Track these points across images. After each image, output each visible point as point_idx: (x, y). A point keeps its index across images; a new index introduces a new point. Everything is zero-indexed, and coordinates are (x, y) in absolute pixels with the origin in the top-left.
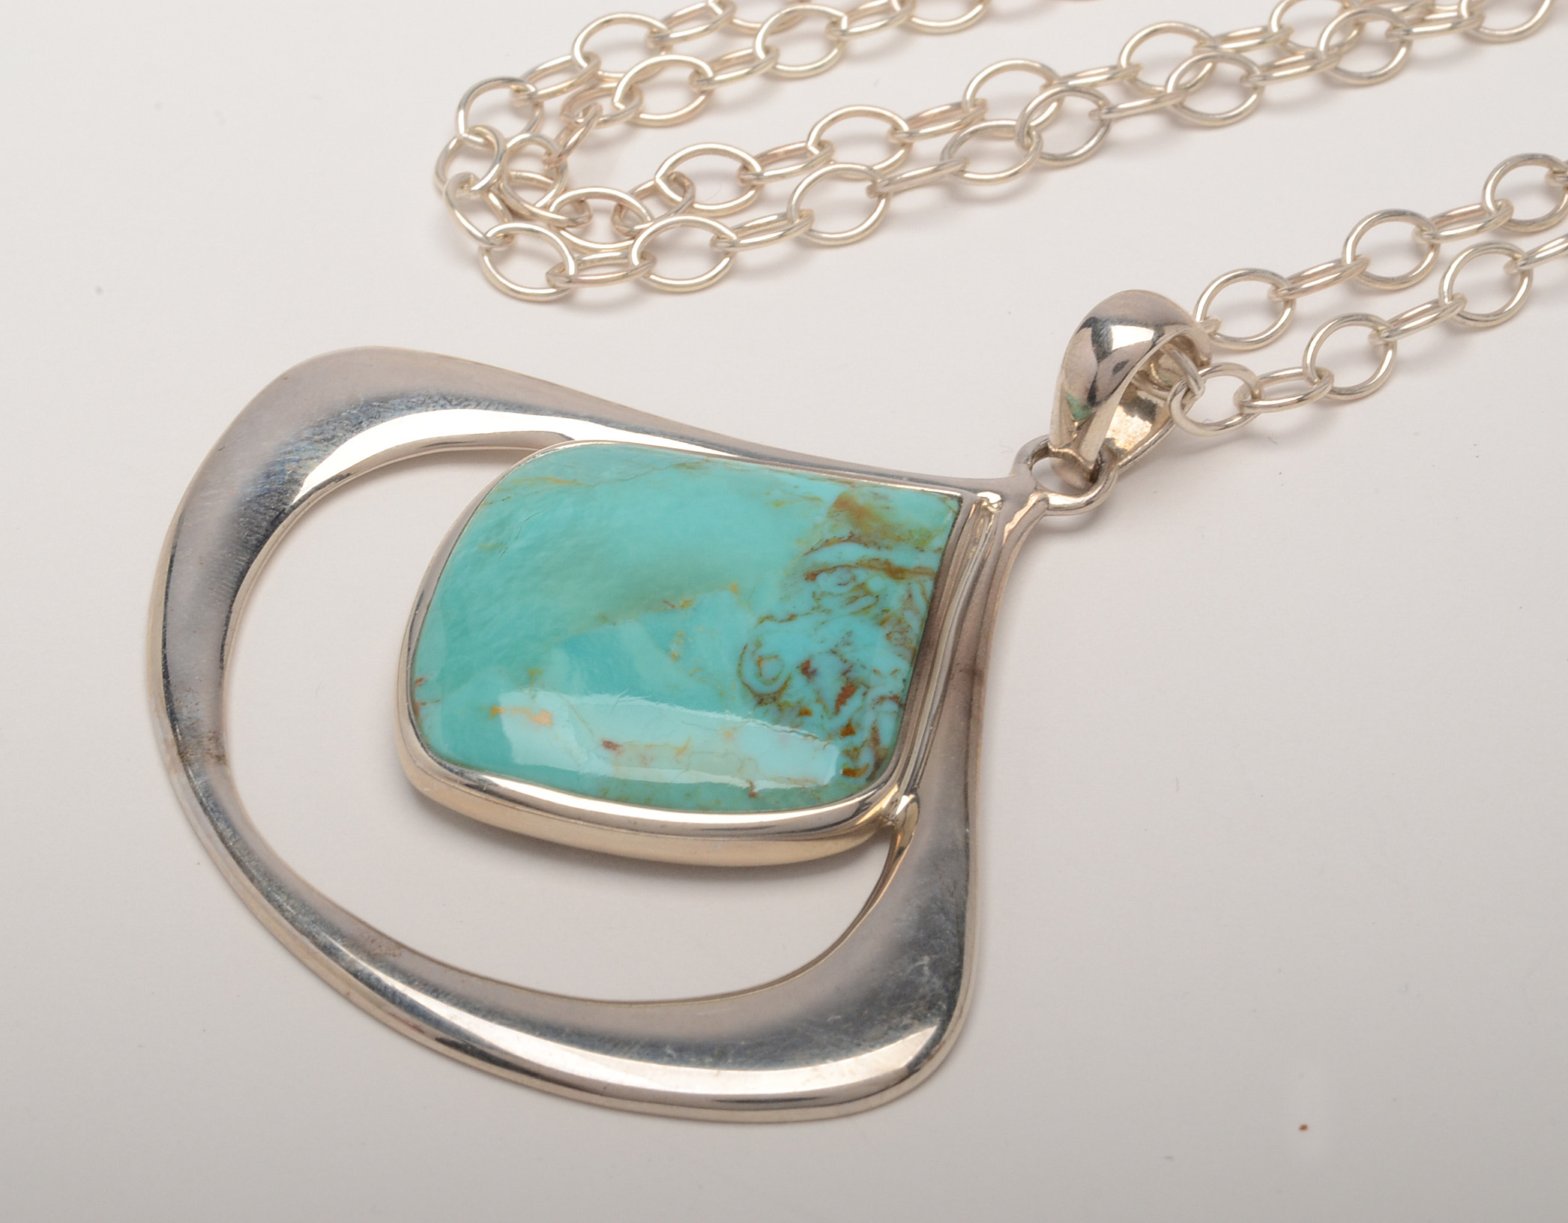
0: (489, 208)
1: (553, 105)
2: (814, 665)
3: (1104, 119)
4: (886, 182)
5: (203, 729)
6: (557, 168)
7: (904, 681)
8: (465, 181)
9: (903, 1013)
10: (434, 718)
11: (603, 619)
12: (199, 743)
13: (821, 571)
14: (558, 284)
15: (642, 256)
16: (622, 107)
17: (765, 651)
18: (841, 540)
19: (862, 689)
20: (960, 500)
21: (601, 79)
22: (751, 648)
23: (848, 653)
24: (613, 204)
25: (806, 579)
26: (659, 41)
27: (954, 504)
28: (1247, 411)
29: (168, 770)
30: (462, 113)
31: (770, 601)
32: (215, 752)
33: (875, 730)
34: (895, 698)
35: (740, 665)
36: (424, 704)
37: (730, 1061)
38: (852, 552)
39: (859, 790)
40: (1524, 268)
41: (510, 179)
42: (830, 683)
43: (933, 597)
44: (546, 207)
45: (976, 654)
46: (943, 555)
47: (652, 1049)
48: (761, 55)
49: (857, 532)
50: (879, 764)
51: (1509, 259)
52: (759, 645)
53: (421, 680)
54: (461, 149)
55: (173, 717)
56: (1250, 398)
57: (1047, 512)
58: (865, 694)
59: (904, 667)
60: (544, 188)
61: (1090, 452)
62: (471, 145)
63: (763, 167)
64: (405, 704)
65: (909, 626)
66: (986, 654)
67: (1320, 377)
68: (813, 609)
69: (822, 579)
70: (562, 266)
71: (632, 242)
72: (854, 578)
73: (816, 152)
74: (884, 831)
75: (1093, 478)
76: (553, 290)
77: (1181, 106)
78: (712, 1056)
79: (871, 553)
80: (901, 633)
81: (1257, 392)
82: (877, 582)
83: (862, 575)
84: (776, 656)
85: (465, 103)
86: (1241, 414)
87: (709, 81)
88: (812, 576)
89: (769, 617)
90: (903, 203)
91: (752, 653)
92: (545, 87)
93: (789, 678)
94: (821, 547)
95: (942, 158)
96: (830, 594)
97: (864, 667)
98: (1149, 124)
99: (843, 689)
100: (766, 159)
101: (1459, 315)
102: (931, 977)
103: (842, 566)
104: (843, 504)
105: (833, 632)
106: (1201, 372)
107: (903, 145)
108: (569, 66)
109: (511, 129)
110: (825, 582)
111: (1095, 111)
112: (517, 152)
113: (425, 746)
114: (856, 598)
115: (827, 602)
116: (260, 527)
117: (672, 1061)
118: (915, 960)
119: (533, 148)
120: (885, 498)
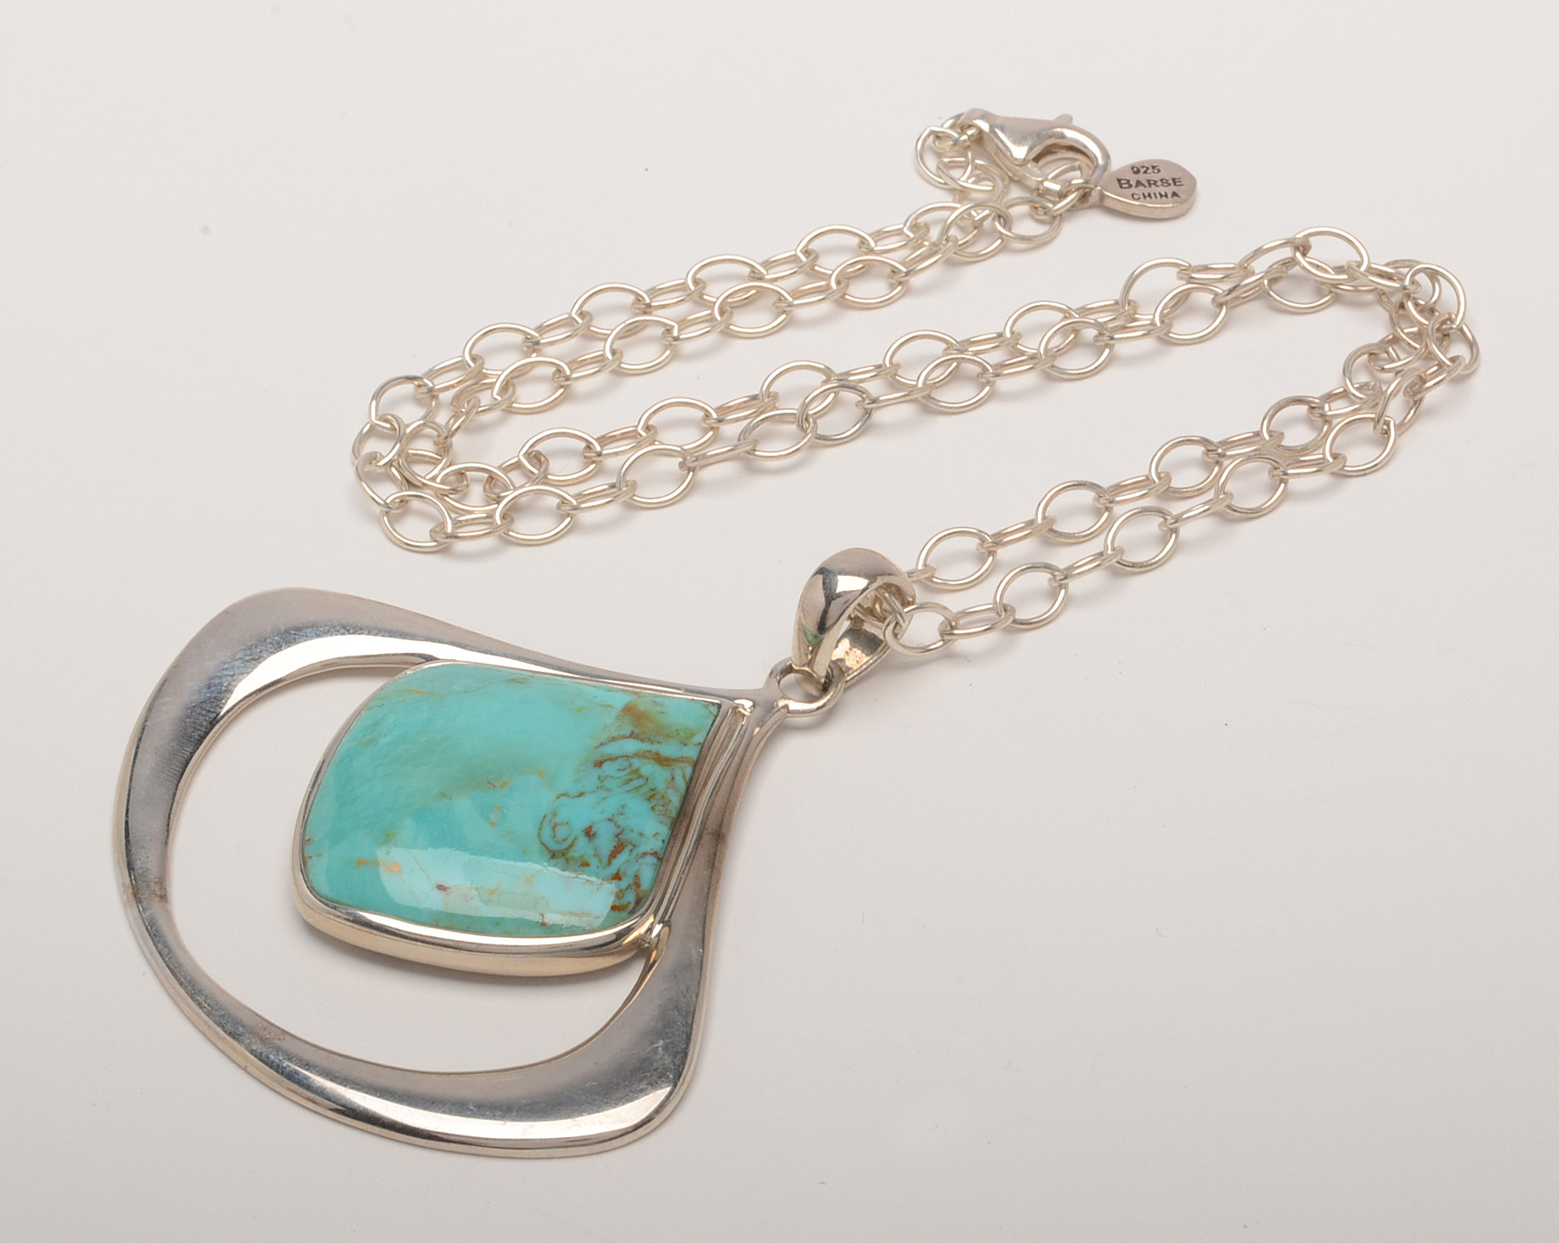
0: (392, 479)
1: (446, 397)
2: (594, 830)
3: (869, 407)
4: (694, 459)
5: (151, 876)
6: (444, 447)
7: (663, 841)
8: (373, 458)
10: (319, 869)
11: (443, 795)
12: (148, 886)
13: (606, 760)
14: (438, 539)
15: (504, 517)
16: (499, 398)
17: (558, 819)
18: (624, 737)
19: (630, 847)
20: (719, 706)
21: (486, 376)
22: (549, 817)
23: (621, 821)
24: (486, 475)
25: (595, 766)
26: (533, 345)
27: (714, 710)
28: (946, 638)
29: (125, 906)
30: (374, 402)
31: (566, 782)
32: (159, 893)
33: (637, 877)
34: (655, 854)
35: (540, 829)
36: (310, 857)
37: (514, 1116)
38: (632, 746)
39: (623, 921)
40: (1171, 526)
41: (408, 455)
42: (605, 843)
43: (691, 779)
44: (434, 479)
45: (722, 821)
46: (702, 748)
47: (459, 1108)
48: (609, 356)
49: (637, 731)
50: (638, 902)
51: (1162, 520)
52: (555, 815)
53: (309, 840)
54: (373, 432)
55: (130, 867)
56: (949, 628)
57: (788, 715)
58: (631, 851)
59: (664, 831)
60: (435, 462)
61: (821, 669)
62: (381, 429)
63: (602, 447)
64: (298, 858)
65: (670, 801)
66: (730, 821)
67: (1005, 611)
68: (598, 788)
69: (606, 766)
70: (443, 525)
71: (496, 506)
72: (630, 766)
73: (644, 434)
74: (642, 949)
75: (825, 689)
76: (435, 544)
77: (929, 397)
79: (645, 746)
80: (663, 806)
81: (954, 624)
82: (648, 768)
83: (636, 763)
84: (567, 823)
85: (377, 395)
86: (943, 640)
87: (567, 378)
88: (599, 764)
89: (565, 794)
90: (707, 474)
91: (550, 821)
92: (440, 382)
93: (576, 839)
94: (609, 742)
95: (739, 440)
96: (612, 777)
97: (632, 831)
98: (905, 411)
99: (615, 847)
100: (604, 440)
101: (1118, 562)
102: (663, 1055)
103: (623, 757)
104: (628, 710)
105: (611, 806)
106: (906, 610)
107: (712, 428)
108: (461, 365)
109: (411, 416)
110: (609, 768)
111: (859, 402)
112: (416, 434)
113: (311, 889)
114: (631, 780)
115: (609, 783)
116: (202, 726)
118: (653, 1043)
119: (428, 431)
120: (662, 705)
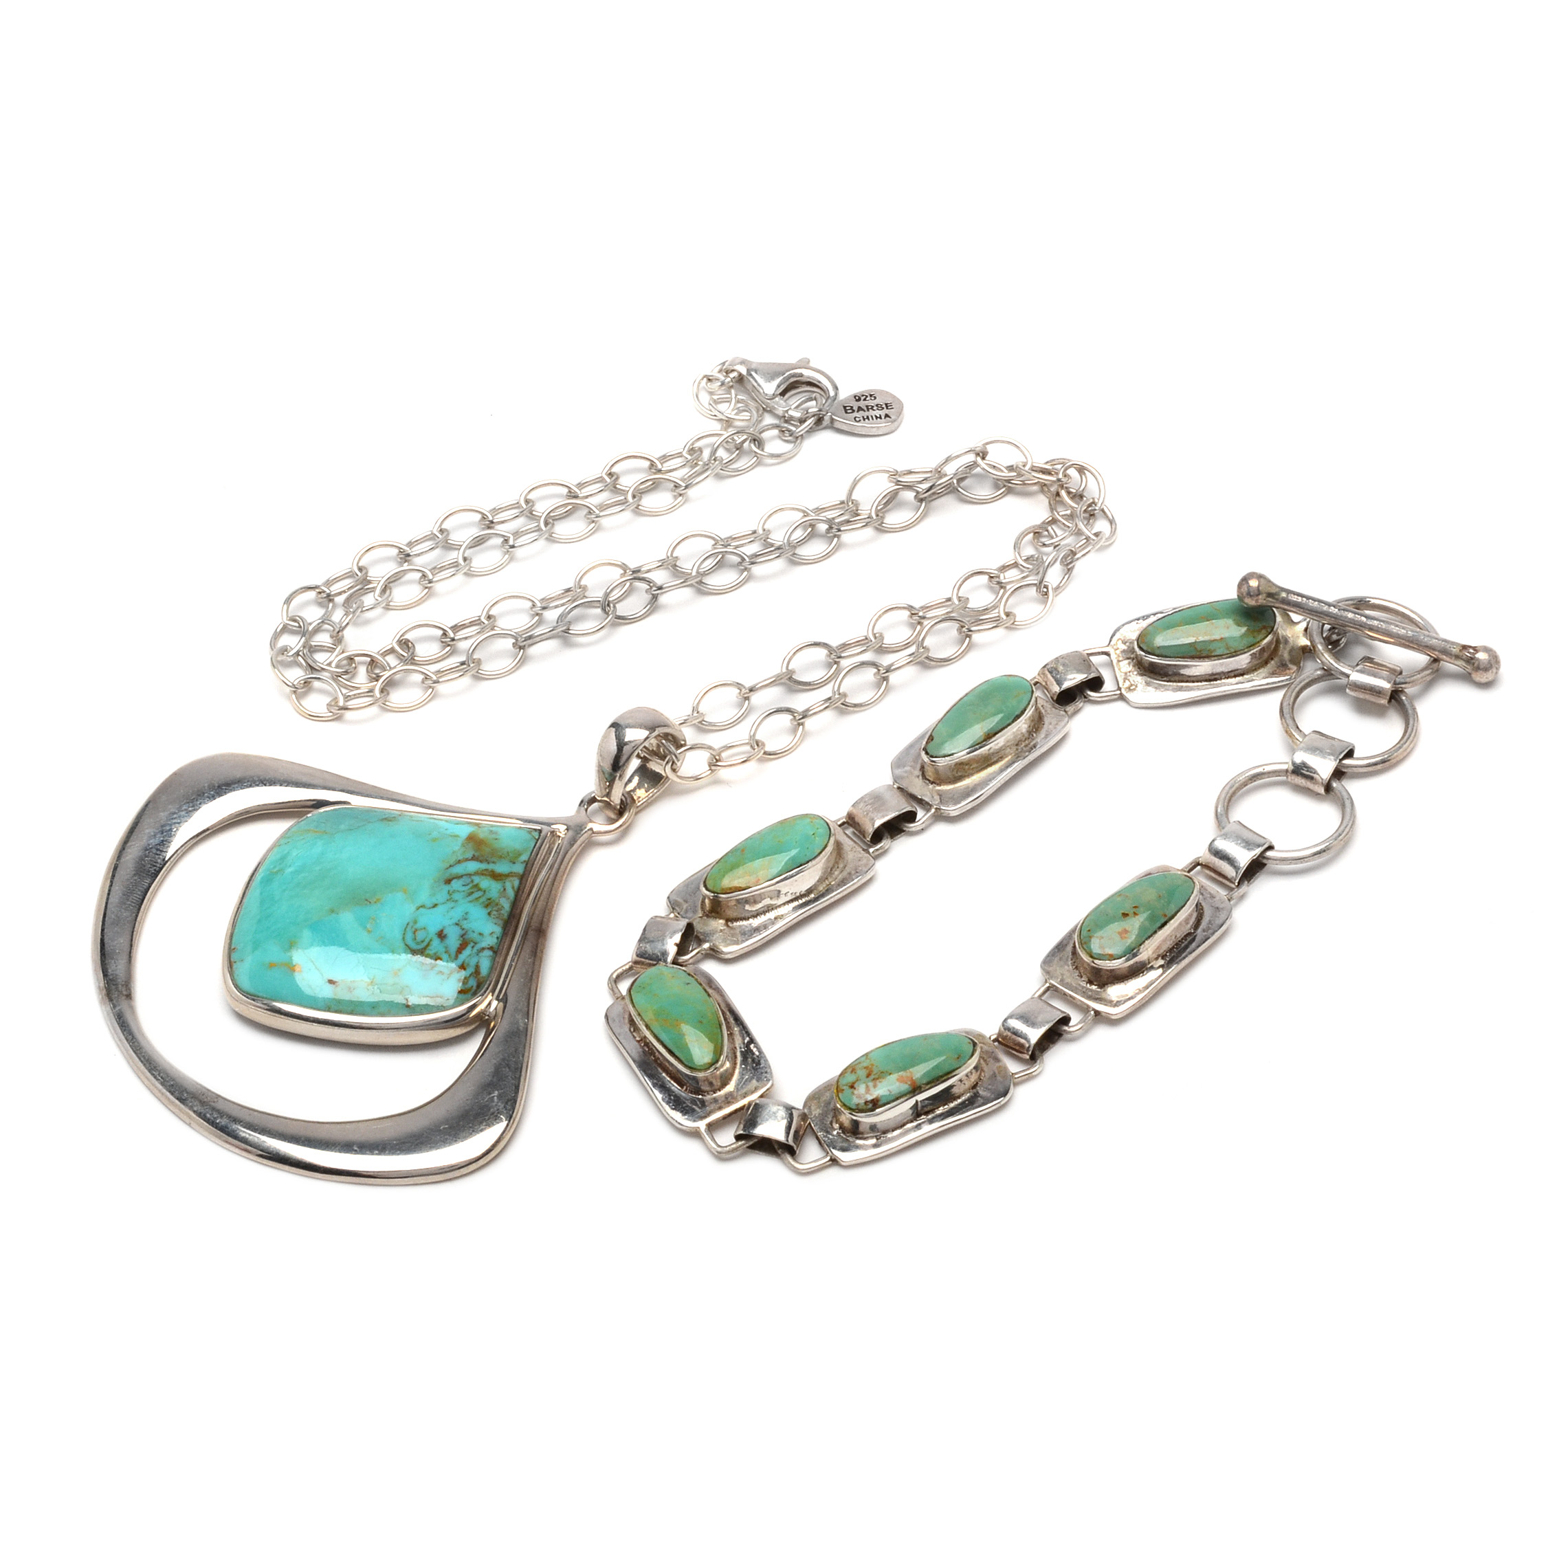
0: (300, 665)
1: (340, 600)
2: (445, 932)
3: (655, 593)
4: (523, 639)
5: (119, 980)
6: (338, 638)
7: (497, 938)
8: (284, 650)
9: (481, 1123)
10: (243, 970)
11: (332, 911)
12: (117, 988)
13: (454, 878)
14: (332, 711)
15: (382, 691)
16: (380, 599)
17: (418, 926)
18: (467, 860)
19: (472, 944)
20: (540, 831)
21: (370, 582)
22: (411, 924)
23: (465, 925)
24: (369, 659)
25: (445, 883)
26: (405, 557)
27: (536, 835)
28: (713, 768)
29: (102, 1002)
30: (286, 606)
31: (424, 897)
32: (125, 993)
33: (477, 967)
34: (491, 948)
35: (404, 934)
36: (235, 962)
37: (387, 1152)
38: (473, 866)
39: (468, 1000)
40: (884, 675)
41: (311, 647)
42: (453, 941)
43: (519, 889)
44: (329, 664)
45: (542, 920)
46: (527, 864)
47: (347, 1147)
48: (461, 561)
49: (476, 854)
50: (479, 986)
51: (876, 670)
52: (415, 922)
53: (234, 949)
54: (285, 629)
55: (105, 974)
56: (715, 761)
57: (593, 835)
58: (473, 947)
59: (498, 930)
60: (331, 650)
61: (616, 797)
62: (290, 627)
63: (454, 633)
64: (226, 963)
65: (502, 907)
66: (549, 921)
67: (758, 745)
68: (448, 900)
69: (454, 882)
70: (336, 699)
71: (376, 683)
72: (472, 881)
73: (486, 622)
74: (483, 1021)
75: (621, 813)
76: (331, 714)
77: (701, 582)
78: (378, 1150)
79: (483, 866)
80: (497, 911)
81: (717, 757)
82: (485, 883)
83: (477, 879)
84: (424, 928)
85: (288, 601)
86: (710, 769)
87: (430, 582)
88: (448, 881)
89: (423, 906)
90: (533, 651)
91: (412, 927)
92: (335, 588)
93: (431, 940)
94: (456, 864)
95: (557, 622)
96: (458, 891)
97: (474, 932)
98: (687, 593)
99: (461, 945)
100: (456, 628)
101: (842, 704)
102: (498, 1102)
103: (466, 875)
104: (471, 838)
105: (457, 914)
106: (679, 751)
107: (537, 614)
108: (350, 575)
109: (313, 614)
110: (456, 884)
111: (648, 589)
112: (317, 630)
113: (236, 986)
114: (473, 893)
115: (456, 896)
116: (157, 863)
117: (356, 1152)
118: (490, 1094)
119: (326, 626)
120: (496, 833)
